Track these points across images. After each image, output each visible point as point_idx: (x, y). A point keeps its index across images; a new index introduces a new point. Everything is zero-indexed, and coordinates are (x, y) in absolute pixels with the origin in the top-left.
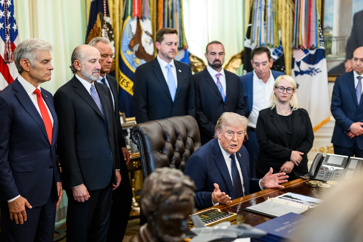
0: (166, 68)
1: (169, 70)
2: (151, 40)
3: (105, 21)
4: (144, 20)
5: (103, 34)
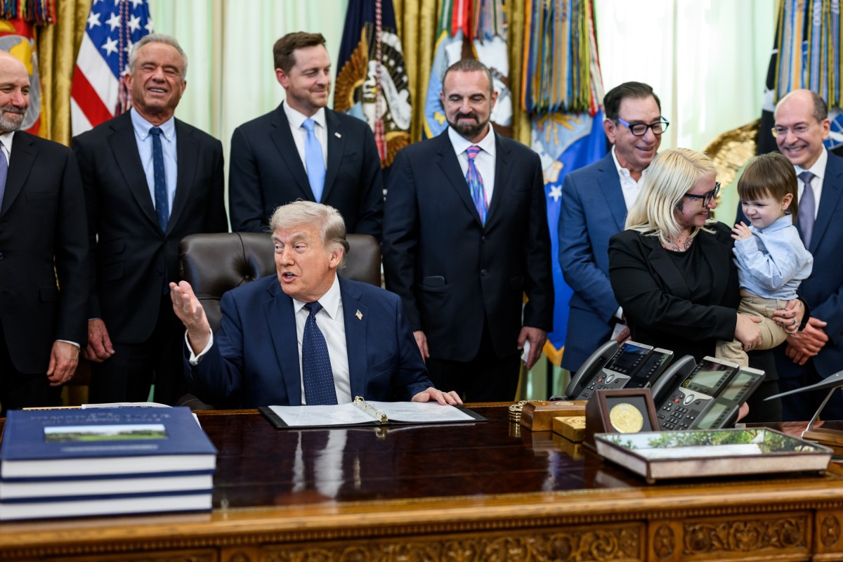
0: (302, 129)
1: (309, 135)
3: (377, 42)
4: (485, 42)
5: (372, 73)
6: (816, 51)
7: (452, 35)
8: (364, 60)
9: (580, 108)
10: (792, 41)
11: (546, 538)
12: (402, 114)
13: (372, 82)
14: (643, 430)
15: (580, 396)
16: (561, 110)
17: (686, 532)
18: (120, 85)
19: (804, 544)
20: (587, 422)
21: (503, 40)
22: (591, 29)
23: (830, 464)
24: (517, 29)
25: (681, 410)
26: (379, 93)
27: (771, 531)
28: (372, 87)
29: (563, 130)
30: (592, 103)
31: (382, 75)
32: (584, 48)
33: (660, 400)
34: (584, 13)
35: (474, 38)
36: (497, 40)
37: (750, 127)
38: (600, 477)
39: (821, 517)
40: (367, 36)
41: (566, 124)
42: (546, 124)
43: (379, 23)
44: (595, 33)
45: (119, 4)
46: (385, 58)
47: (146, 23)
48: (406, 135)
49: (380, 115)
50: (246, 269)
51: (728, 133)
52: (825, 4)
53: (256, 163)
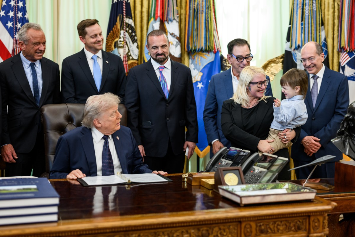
0: (92, 59)
1: (95, 62)
2: (177, 42)
3: (124, 22)
4: (170, 22)
5: (122, 36)
6: (307, 26)
7: (155, 20)
8: (119, 30)
9: (209, 50)
10: (297, 21)
11: (199, 230)
12: (135, 53)
13: (122, 39)
14: (238, 184)
15: (212, 170)
16: (202, 51)
17: (257, 226)
18: (14, 41)
19: (305, 230)
20: (215, 181)
21: (177, 21)
22: (214, 17)
23: (315, 197)
24: (183, 17)
25: (254, 175)
26: (125, 44)
27: (292, 225)
28: (122, 41)
29: (203, 59)
30: (215, 48)
31: (126, 36)
32: (211, 25)
33: (245, 171)
34: (210, 10)
35: (165, 21)
36: (174, 21)
37: (280, 57)
38: (221, 204)
39: (312, 219)
40: (120, 20)
41: (203, 56)
42: (195, 57)
43: (125, 14)
44: (215, 18)
45: (13, 6)
46: (127, 29)
47: (25, 15)
48: (136, 62)
49: (125, 53)
50: (69, 119)
51: (271, 60)
52: (310, 6)
53: (72, 74)
